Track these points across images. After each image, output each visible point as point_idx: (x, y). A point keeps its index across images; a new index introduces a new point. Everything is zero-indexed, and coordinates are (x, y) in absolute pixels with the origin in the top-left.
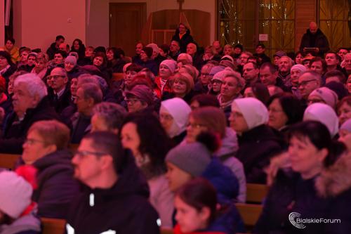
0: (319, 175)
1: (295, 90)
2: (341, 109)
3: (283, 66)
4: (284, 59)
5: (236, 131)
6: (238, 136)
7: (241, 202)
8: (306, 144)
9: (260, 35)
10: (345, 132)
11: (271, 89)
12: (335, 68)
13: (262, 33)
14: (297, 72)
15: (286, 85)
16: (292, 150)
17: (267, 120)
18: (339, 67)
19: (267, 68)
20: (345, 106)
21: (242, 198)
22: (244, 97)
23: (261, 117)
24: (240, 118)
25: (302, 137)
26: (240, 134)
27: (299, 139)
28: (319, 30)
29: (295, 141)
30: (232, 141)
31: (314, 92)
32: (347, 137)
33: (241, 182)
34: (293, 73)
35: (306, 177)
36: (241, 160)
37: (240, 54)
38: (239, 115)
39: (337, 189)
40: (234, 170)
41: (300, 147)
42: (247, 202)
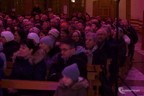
0: (30, 57)
1: (25, 28)
2: (40, 35)
3: (21, 20)
4: (21, 17)
5: (3, 43)
6: (3, 45)
7: (5, 68)
8: (25, 47)
9: (13, 9)
10: (42, 43)
11: (16, 28)
12: (39, 20)
13: (13, 8)
14: (25, 22)
15: (22, 26)
16: (20, 49)
17: (14, 39)
18: (40, 20)
19: (15, 21)
20: (41, 34)
21: (5, 67)
22: (6, 31)
23: (11, 38)
24: (4, 39)
25: (24, 45)
26: (4, 44)
27: (23, 45)
28: (39, 7)
29: (21, 46)
30: (1, 47)
31: (31, 29)
32: (43, 44)
33: (4, 61)
34: (24, 22)
35: (25, 59)
36: (4, 53)
37: (5, 16)
38: (4, 37)
39: (37, 62)
40: (2, 57)
41: (23, 48)
42: (7, 68)
